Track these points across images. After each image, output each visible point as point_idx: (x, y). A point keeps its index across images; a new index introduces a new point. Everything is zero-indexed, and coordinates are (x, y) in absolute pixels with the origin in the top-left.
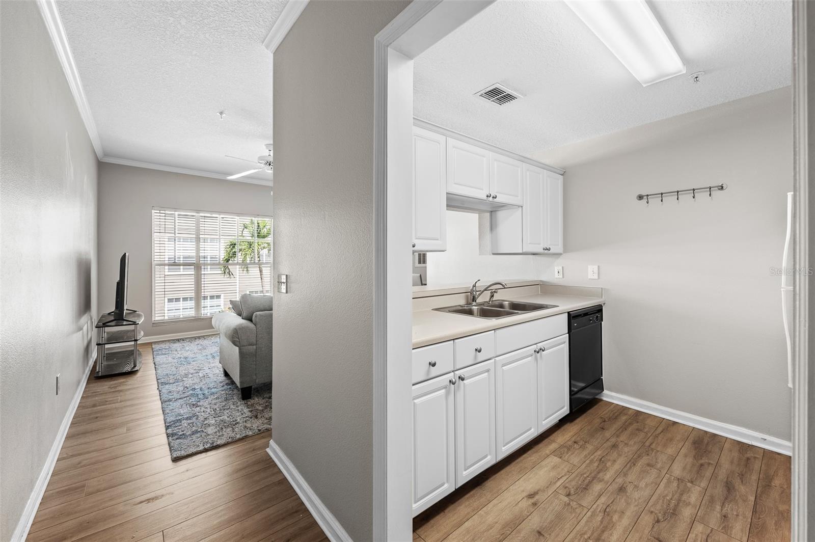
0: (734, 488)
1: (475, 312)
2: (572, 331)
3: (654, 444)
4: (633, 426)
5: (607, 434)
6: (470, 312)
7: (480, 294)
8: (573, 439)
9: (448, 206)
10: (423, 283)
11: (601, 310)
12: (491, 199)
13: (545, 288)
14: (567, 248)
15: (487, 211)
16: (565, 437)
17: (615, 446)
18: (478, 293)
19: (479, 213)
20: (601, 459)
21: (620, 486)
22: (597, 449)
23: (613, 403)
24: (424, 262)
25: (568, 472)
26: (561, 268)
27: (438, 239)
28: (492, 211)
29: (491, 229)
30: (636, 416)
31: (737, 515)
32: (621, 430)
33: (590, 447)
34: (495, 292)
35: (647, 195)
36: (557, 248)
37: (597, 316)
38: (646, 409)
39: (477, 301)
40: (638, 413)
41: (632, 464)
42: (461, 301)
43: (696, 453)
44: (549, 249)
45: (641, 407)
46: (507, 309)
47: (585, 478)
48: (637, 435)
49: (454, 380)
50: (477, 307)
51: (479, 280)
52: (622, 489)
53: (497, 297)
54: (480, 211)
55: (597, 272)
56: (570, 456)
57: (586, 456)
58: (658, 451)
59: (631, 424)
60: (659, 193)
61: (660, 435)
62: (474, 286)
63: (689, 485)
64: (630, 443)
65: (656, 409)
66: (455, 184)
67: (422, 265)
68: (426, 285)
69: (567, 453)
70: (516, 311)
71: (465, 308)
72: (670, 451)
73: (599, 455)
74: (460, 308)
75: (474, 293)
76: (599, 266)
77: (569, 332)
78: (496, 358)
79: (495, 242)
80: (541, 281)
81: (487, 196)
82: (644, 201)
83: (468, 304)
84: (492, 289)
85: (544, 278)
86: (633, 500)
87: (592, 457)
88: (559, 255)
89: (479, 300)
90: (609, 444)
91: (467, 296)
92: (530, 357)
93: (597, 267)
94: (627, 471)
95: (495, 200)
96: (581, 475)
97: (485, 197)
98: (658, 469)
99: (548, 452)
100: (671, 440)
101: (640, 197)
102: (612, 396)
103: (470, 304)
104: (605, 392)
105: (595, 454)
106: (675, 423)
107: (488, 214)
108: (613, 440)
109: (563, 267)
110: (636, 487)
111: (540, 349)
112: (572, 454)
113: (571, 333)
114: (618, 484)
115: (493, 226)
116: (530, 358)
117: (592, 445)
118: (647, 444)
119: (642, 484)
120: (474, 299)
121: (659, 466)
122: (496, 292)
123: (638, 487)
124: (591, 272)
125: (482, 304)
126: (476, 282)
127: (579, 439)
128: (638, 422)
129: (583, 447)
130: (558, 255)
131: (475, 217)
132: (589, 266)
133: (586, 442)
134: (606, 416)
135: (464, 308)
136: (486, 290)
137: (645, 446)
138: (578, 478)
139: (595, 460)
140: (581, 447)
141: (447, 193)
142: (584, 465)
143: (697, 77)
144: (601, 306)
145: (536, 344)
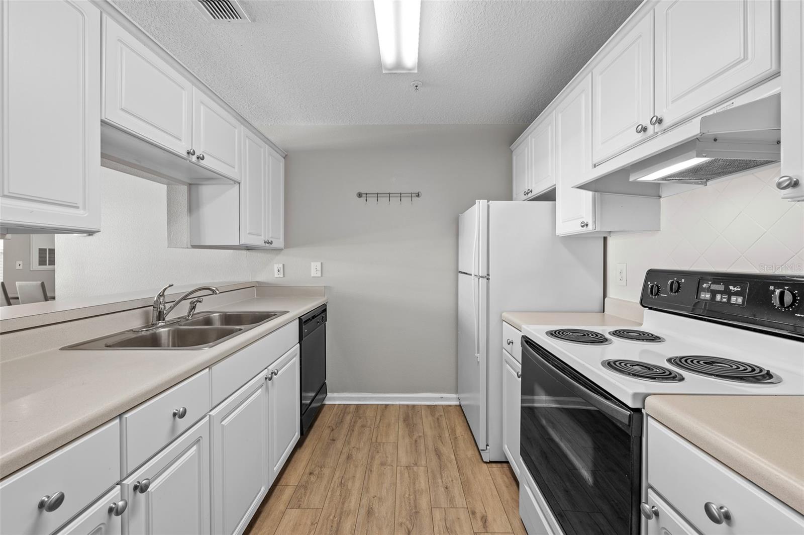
0: (441, 454)
1: (164, 339)
2: (304, 339)
3: (379, 437)
4: (358, 425)
5: (339, 444)
6: (153, 342)
7: (172, 308)
8: (308, 471)
9: (103, 156)
10: (49, 295)
11: (325, 310)
12: (194, 158)
13: (262, 290)
14: (288, 244)
15: (183, 183)
16: (298, 472)
17: (349, 457)
18: (168, 306)
19: (168, 184)
20: (341, 482)
21: (367, 509)
22: (334, 470)
23: (335, 405)
24: (52, 262)
25: (312, 524)
26: (281, 265)
27: (78, 207)
28: (190, 184)
29: (190, 210)
30: (357, 411)
31: (452, 481)
32: (349, 433)
33: (327, 472)
34: (197, 301)
35: (366, 194)
36: (279, 243)
37: (323, 317)
38: (363, 401)
39: (167, 319)
40: (358, 407)
41: (370, 472)
42: (134, 322)
43: (409, 431)
44: (271, 243)
45: (360, 401)
46: (217, 325)
47: (333, 521)
48: (363, 433)
49: (121, 504)
50: (167, 329)
51: (170, 286)
52: (370, 512)
53: (199, 308)
54: (170, 181)
55: (320, 269)
56: (309, 497)
57: (326, 488)
58: (384, 443)
59: (355, 422)
60: (375, 192)
61: (380, 424)
62: (162, 295)
63: (415, 468)
64: (361, 446)
65: (371, 398)
66: (122, 109)
67: (47, 267)
68: (54, 298)
69: (305, 495)
70: (238, 327)
71: (144, 333)
72: (392, 438)
73: (338, 478)
74: (133, 336)
75: (162, 306)
76: (322, 263)
77: (300, 342)
78: (211, 413)
79: (196, 229)
80: (257, 282)
81: (188, 153)
82: (363, 199)
83: (148, 325)
84: (193, 297)
85: (261, 278)
86: (383, 519)
87: (332, 484)
88: (280, 250)
89: (169, 317)
90: (344, 457)
91: (147, 314)
92: (260, 388)
93: (320, 263)
94: (368, 484)
95: (202, 162)
96: (327, 519)
97: (184, 154)
98: (389, 465)
99: (282, 507)
100: (389, 425)
101: (360, 195)
102: (334, 397)
103: (153, 325)
104: (329, 395)
105: (334, 480)
106: (387, 406)
107: (185, 188)
108: (346, 450)
109: (283, 265)
110: (380, 499)
111: (272, 373)
112: (311, 493)
113: (302, 342)
114: (365, 507)
115: (193, 206)
116: (260, 390)
117: (328, 467)
118: (374, 440)
119: (384, 492)
120: (160, 316)
121: (389, 460)
122: (200, 302)
123: (382, 498)
124: (314, 269)
125: (177, 322)
126: (165, 289)
127: (313, 466)
128: (360, 418)
129: (320, 476)
130: (278, 250)
131: (161, 189)
132: (312, 263)
133: (321, 468)
134: (333, 422)
135: (140, 334)
136: (184, 298)
137: (373, 443)
138: (325, 527)
139: (336, 487)
140: (318, 477)
141: (103, 122)
142: (327, 501)
143: (417, 86)
144: (325, 305)
145: (266, 368)
